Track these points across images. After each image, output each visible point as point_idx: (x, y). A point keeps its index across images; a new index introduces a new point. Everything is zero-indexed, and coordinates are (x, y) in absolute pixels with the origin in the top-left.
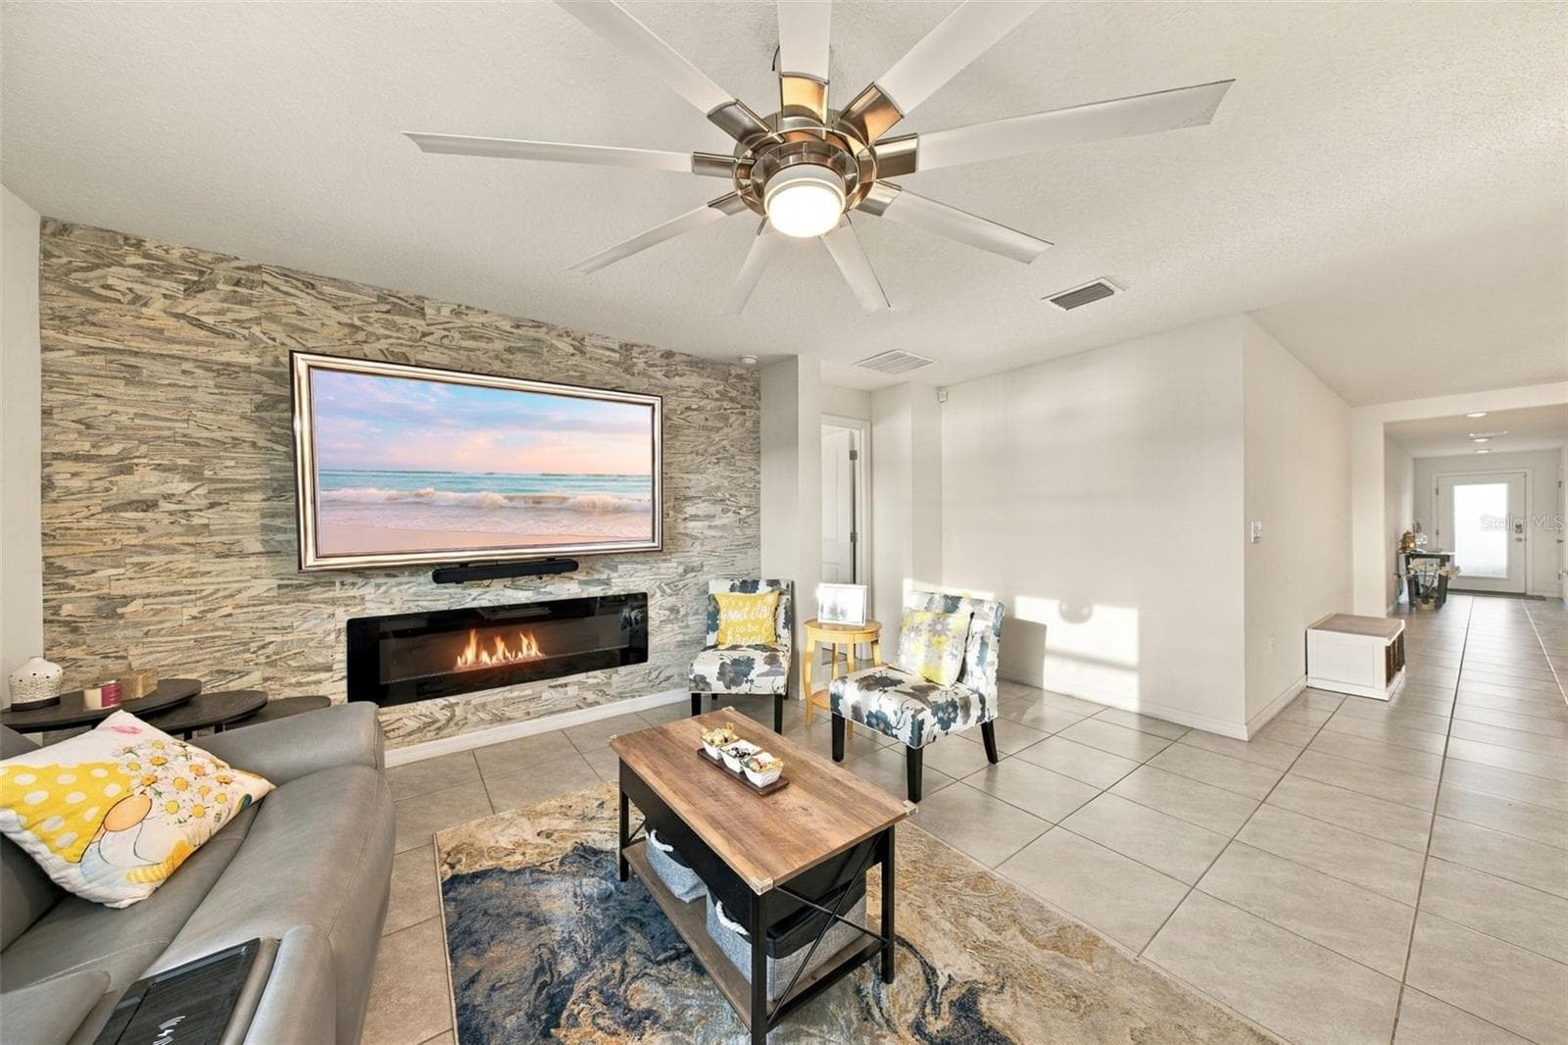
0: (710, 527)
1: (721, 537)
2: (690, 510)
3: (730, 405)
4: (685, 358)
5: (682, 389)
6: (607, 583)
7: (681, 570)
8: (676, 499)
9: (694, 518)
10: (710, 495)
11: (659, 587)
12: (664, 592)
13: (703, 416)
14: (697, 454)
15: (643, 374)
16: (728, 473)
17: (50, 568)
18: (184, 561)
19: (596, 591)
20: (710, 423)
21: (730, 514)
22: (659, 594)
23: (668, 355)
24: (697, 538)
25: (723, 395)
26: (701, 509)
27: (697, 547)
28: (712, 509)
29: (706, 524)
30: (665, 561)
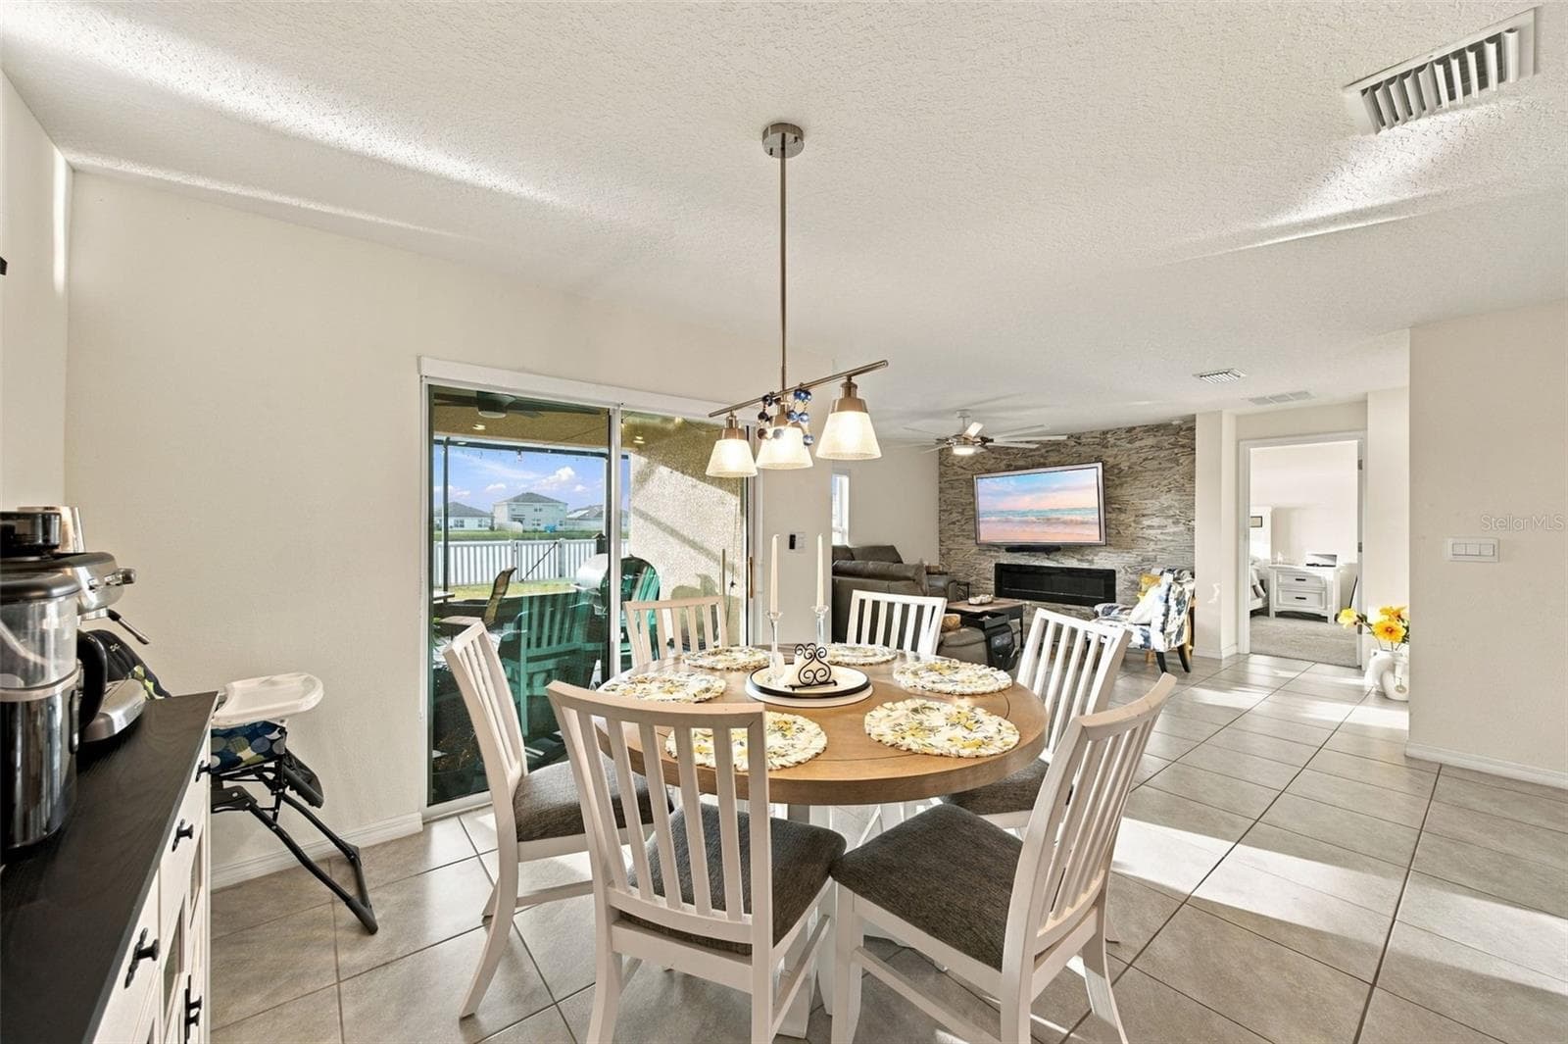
0: (1162, 533)
1: (1172, 541)
2: (1146, 522)
3: (1181, 450)
4: (1142, 429)
5: (1142, 448)
6: (1091, 562)
7: (1140, 559)
8: (1136, 516)
9: (1150, 527)
10: (1162, 512)
11: (1124, 567)
12: (1127, 571)
13: (1156, 462)
14: (1153, 487)
15: (1115, 445)
16: (1179, 497)
17: (940, 541)
18: (961, 539)
19: (1085, 566)
20: (1163, 465)
21: (1181, 525)
22: (1123, 571)
23: (1130, 430)
24: (1152, 540)
25: (1174, 445)
26: (1156, 521)
27: (1152, 546)
28: (1164, 522)
29: (1159, 531)
30: (1128, 552)
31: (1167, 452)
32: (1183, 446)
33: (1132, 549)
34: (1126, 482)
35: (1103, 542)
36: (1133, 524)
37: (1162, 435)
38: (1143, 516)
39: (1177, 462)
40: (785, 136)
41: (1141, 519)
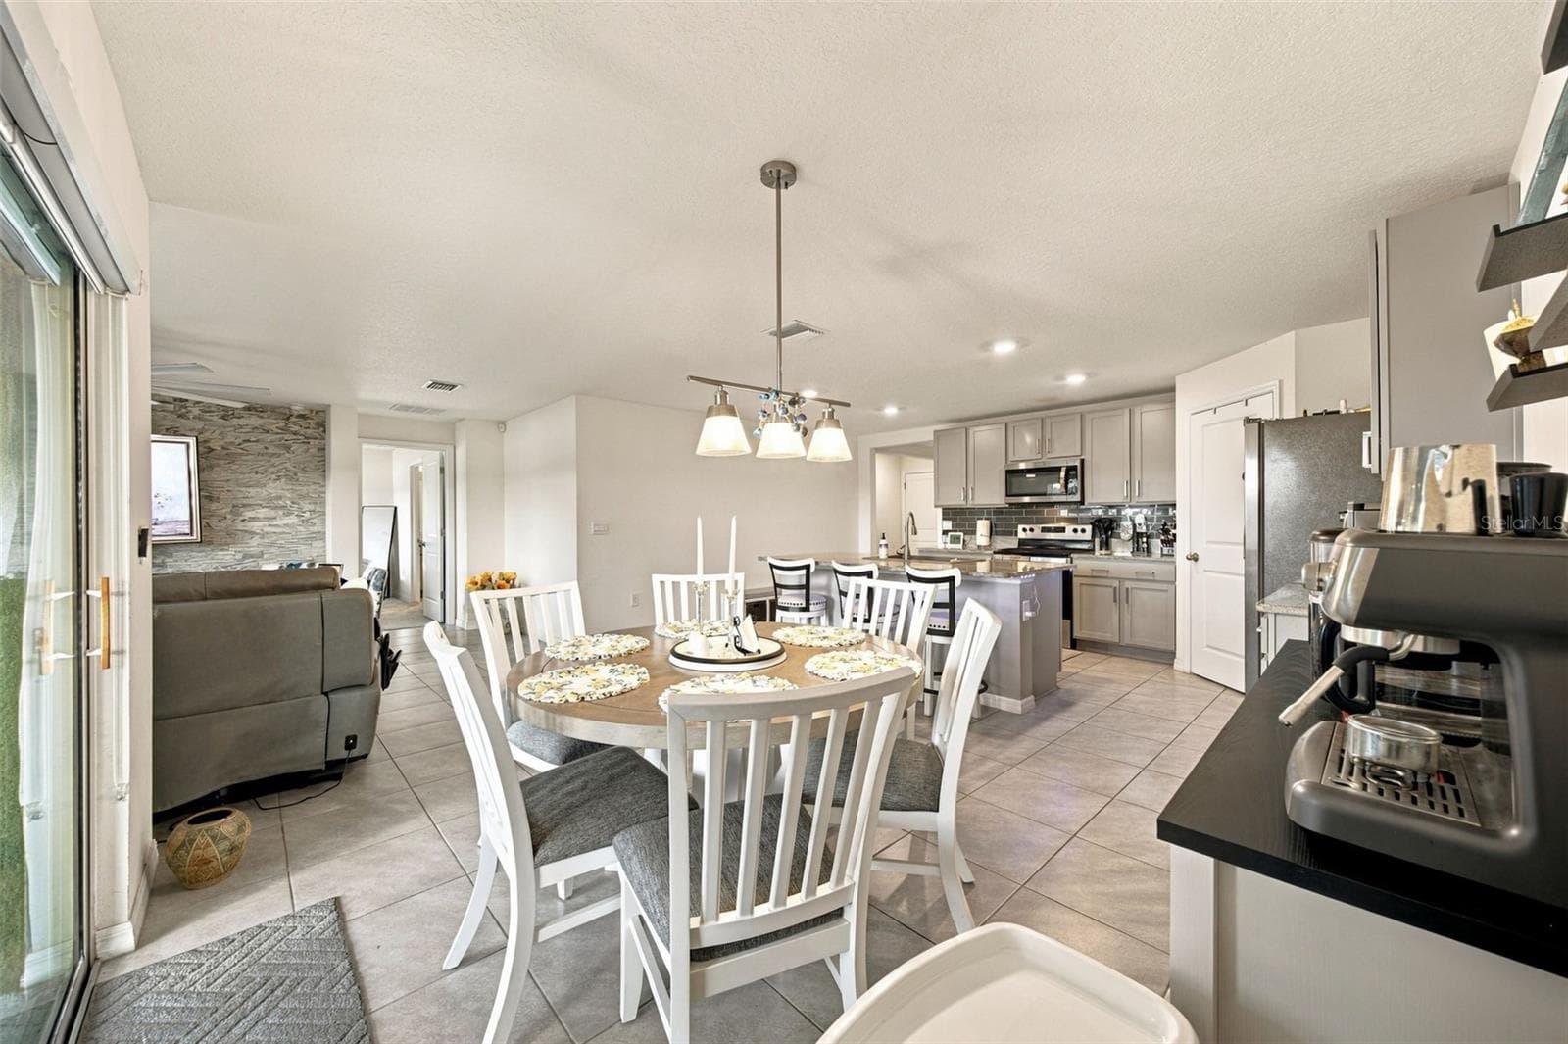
0: (270, 526)
1: (283, 533)
2: (248, 513)
3: (293, 437)
8: (234, 506)
9: (254, 519)
10: (271, 503)
13: (262, 446)
14: (256, 473)
16: (290, 487)
20: (270, 451)
21: (292, 517)
24: (256, 534)
26: (262, 512)
27: (255, 541)
28: (273, 513)
29: (266, 523)
30: (222, 550)
31: (274, 437)
32: (295, 434)
33: (228, 545)
34: (219, 465)
35: (196, 537)
36: (229, 516)
37: (268, 417)
38: (244, 506)
39: (288, 448)
40: (780, 175)
41: (242, 509)
